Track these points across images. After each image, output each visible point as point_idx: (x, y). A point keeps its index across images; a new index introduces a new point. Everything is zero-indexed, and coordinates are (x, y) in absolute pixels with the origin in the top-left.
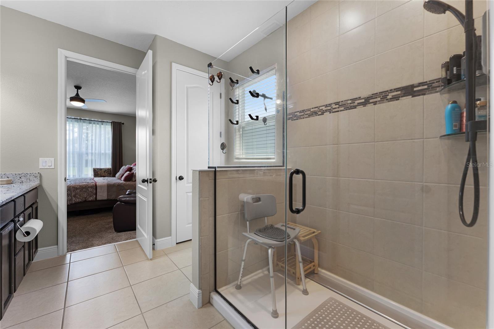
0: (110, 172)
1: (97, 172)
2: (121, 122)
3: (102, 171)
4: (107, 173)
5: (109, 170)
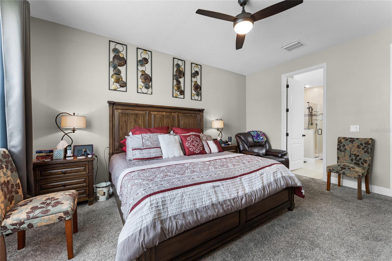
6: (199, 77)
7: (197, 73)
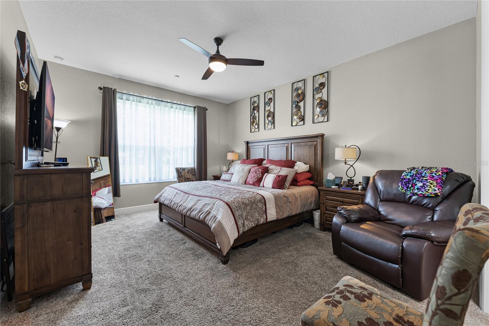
0: (194, 173)
1: (181, 173)
2: (205, 107)
3: (185, 171)
4: (191, 173)
5: (193, 170)
6: (325, 91)
7: (322, 85)
